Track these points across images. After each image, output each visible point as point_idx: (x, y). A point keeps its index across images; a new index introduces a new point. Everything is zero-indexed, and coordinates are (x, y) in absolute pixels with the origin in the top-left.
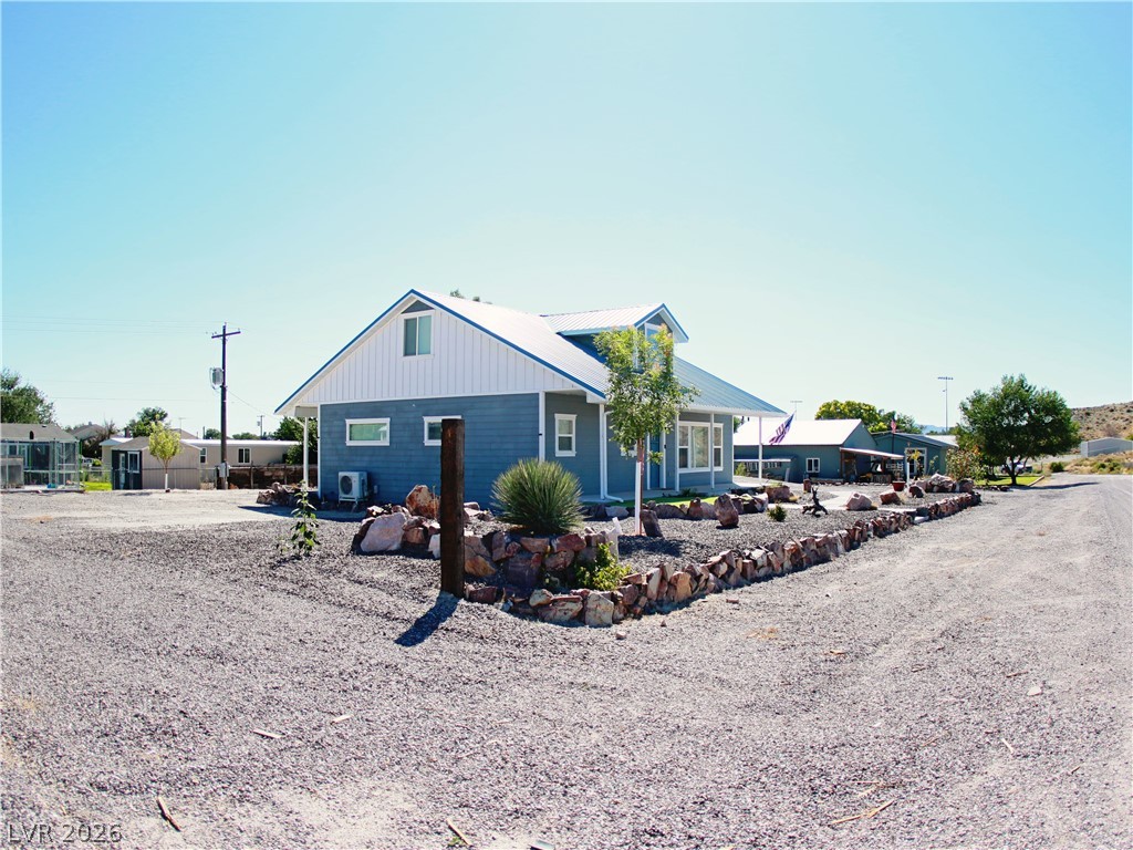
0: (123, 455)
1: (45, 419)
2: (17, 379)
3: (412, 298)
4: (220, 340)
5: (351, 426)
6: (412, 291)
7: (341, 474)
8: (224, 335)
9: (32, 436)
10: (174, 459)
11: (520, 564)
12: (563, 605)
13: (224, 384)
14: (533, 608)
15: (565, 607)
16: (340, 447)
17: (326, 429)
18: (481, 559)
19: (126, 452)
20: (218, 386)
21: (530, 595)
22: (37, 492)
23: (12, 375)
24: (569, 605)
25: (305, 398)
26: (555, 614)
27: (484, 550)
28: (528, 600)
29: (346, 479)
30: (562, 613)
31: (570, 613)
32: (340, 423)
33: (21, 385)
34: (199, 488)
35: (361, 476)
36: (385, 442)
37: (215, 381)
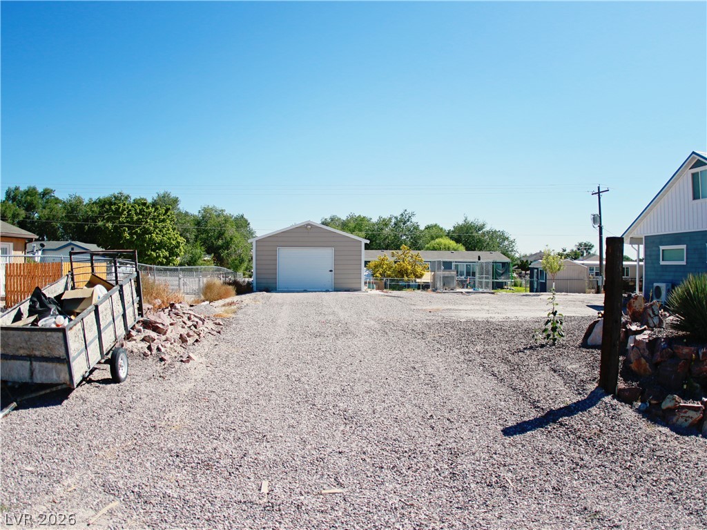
0: (536, 270)
1: (510, 249)
2: (484, 225)
3: (694, 158)
4: (597, 196)
5: (663, 250)
6: (693, 153)
7: (655, 285)
8: (599, 193)
9: (479, 258)
10: (558, 273)
11: (669, 369)
12: (686, 412)
13: (600, 224)
14: (663, 410)
15: (687, 415)
16: (656, 265)
17: (648, 253)
18: (643, 361)
19: (537, 269)
20: (597, 226)
21: (664, 399)
22: (462, 293)
23: (480, 223)
24: (691, 413)
25: (635, 231)
26: (677, 420)
27: (647, 353)
28: (661, 403)
29: (658, 288)
30: (683, 420)
31: (690, 421)
32: (657, 249)
33: (487, 229)
34: (585, 293)
35: (667, 286)
36: (684, 263)
37: (594, 222)
